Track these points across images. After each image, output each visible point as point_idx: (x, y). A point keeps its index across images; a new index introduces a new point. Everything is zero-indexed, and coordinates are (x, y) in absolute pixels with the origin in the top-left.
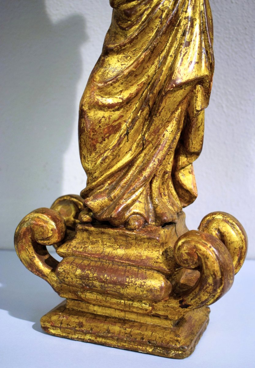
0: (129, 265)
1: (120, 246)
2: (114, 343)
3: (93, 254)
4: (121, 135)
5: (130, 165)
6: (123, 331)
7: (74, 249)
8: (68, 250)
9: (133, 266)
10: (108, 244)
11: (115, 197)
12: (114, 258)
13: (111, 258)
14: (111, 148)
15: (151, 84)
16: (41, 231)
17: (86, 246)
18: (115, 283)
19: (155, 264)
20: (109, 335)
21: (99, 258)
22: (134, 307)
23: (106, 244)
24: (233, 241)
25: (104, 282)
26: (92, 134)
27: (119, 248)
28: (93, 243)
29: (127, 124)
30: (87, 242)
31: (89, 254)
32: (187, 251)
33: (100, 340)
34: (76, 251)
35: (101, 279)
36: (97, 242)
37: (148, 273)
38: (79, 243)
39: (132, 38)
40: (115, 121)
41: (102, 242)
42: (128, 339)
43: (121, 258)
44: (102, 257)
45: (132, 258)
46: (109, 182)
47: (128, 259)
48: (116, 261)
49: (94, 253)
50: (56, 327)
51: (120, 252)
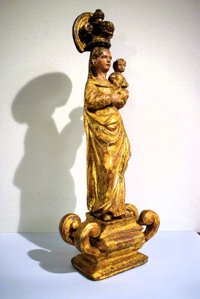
0: (130, 232)
1: (123, 226)
3: (115, 233)
7: (108, 234)
8: (105, 236)
9: (132, 232)
10: (119, 227)
12: (123, 231)
16: (97, 231)
17: (111, 231)
18: (130, 241)
19: (138, 228)
21: (119, 234)
23: (118, 227)
25: (126, 242)
27: (123, 227)
28: (113, 229)
30: (111, 229)
31: (114, 234)
32: (151, 218)
34: (109, 235)
36: (114, 227)
37: (138, 232)
38: (108, 231)
41: (116, 227)
44: (119, 233)
45: (130, 229)
47: (128, 230)
48: (125, 233)
49: (115, 232)
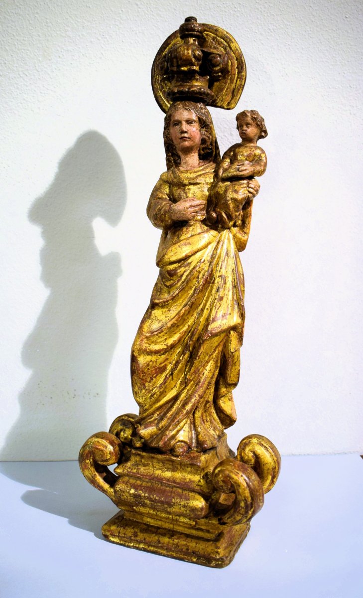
0: (175, 487)
1: (168, 469)
2: (164, 552)
3: (145, 476)
4: (167, 375)
5: (175, 398)
6: (171, 541)
7: (129, 470)
8: (124, 471)
9: (178, 487)
10: (157, 467)
11: (162, 427)
12: (162, 479)
13: (160, 480)
14: (158, 386)
15: (191, 332)
16: (101, 454)
17: (139, 467)
18: (162, 503)
19: (197, 487)
20: (160, 545)
21: (150, 480)
22: (180, 522)
23: (156, 467)
24: (266, 462)
25: (153, 501)
26: (142, 375)
27: (167, 471)
28: (145, 465)
29: (172, 366)
30: (140, 465)
31: (141, 475)
32: (222, 479)
33: (152, 549)
34: (131, 472)
35: (151, 498)
36: (148, 465)
37: (191, 494)
38: (133, 465)
39: (174, 295)
40: (161, 363)
41: (152, 465)
42: (176, 549)
43: (168, 480)
44: (153, 478)
45: (178, 481)
46: (158, 413)
47: (174, 482)
48: (164, 483)
49: (145, 474)
50: (115, 535)
51: (168, 474)
